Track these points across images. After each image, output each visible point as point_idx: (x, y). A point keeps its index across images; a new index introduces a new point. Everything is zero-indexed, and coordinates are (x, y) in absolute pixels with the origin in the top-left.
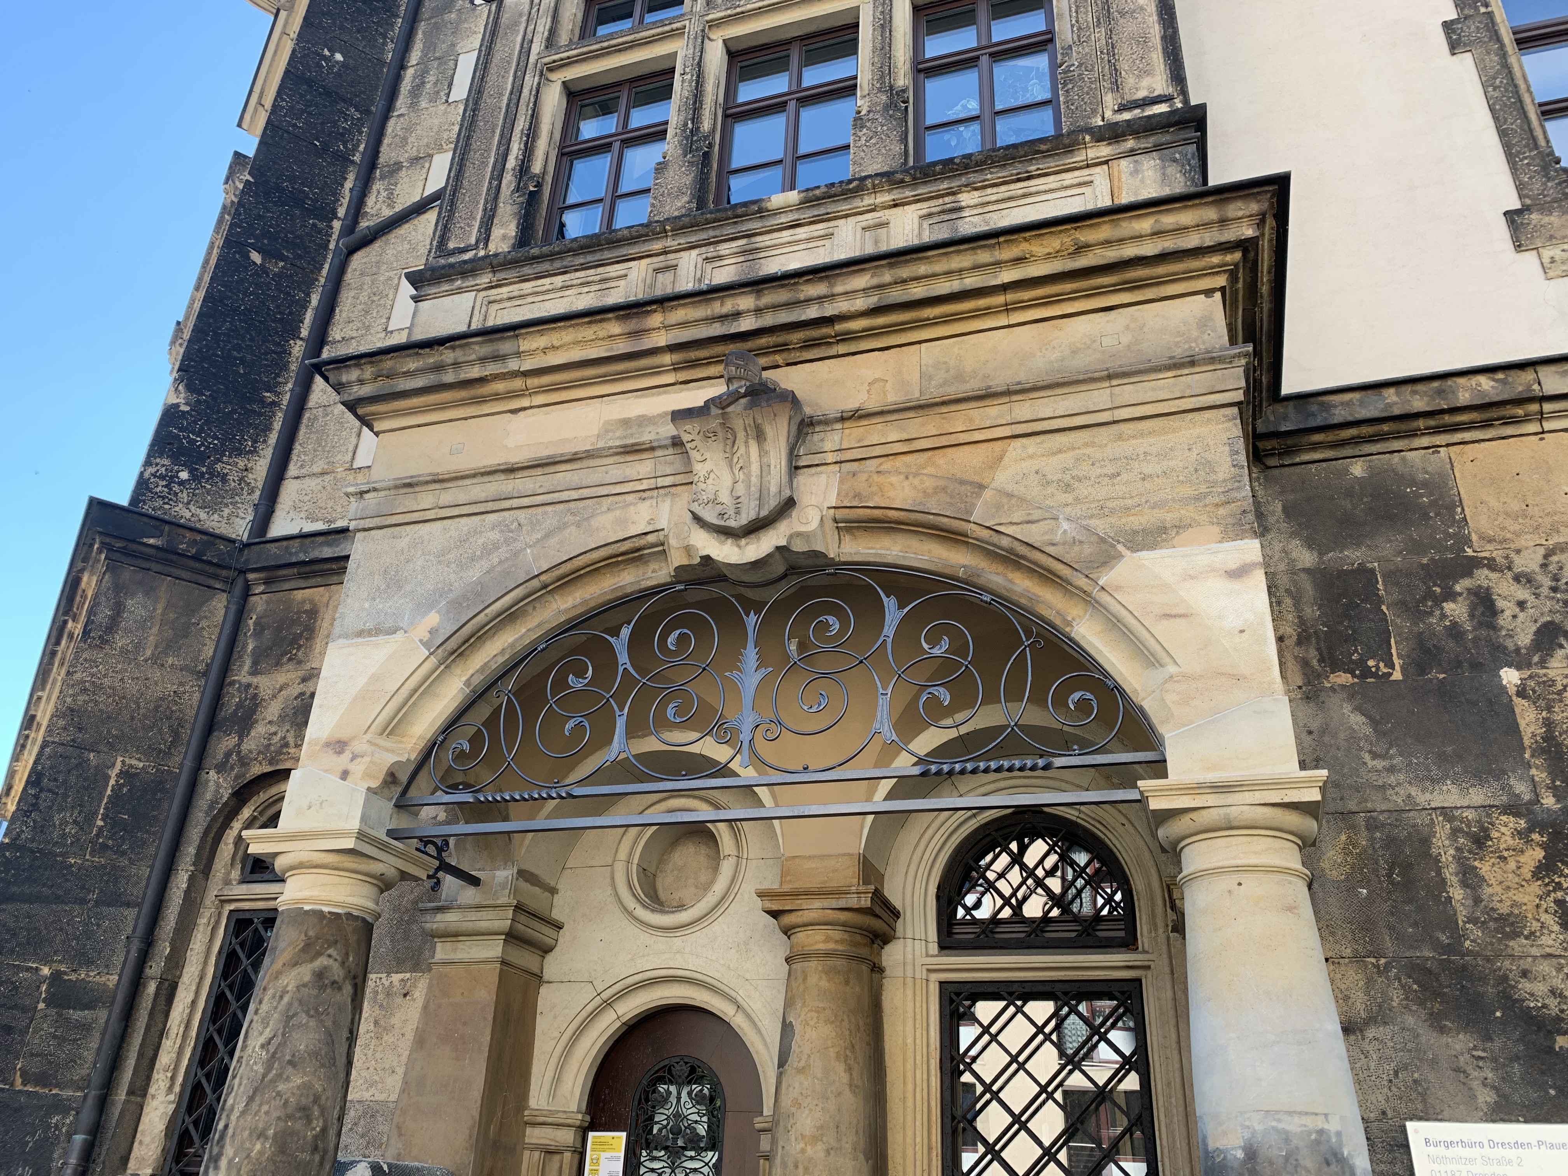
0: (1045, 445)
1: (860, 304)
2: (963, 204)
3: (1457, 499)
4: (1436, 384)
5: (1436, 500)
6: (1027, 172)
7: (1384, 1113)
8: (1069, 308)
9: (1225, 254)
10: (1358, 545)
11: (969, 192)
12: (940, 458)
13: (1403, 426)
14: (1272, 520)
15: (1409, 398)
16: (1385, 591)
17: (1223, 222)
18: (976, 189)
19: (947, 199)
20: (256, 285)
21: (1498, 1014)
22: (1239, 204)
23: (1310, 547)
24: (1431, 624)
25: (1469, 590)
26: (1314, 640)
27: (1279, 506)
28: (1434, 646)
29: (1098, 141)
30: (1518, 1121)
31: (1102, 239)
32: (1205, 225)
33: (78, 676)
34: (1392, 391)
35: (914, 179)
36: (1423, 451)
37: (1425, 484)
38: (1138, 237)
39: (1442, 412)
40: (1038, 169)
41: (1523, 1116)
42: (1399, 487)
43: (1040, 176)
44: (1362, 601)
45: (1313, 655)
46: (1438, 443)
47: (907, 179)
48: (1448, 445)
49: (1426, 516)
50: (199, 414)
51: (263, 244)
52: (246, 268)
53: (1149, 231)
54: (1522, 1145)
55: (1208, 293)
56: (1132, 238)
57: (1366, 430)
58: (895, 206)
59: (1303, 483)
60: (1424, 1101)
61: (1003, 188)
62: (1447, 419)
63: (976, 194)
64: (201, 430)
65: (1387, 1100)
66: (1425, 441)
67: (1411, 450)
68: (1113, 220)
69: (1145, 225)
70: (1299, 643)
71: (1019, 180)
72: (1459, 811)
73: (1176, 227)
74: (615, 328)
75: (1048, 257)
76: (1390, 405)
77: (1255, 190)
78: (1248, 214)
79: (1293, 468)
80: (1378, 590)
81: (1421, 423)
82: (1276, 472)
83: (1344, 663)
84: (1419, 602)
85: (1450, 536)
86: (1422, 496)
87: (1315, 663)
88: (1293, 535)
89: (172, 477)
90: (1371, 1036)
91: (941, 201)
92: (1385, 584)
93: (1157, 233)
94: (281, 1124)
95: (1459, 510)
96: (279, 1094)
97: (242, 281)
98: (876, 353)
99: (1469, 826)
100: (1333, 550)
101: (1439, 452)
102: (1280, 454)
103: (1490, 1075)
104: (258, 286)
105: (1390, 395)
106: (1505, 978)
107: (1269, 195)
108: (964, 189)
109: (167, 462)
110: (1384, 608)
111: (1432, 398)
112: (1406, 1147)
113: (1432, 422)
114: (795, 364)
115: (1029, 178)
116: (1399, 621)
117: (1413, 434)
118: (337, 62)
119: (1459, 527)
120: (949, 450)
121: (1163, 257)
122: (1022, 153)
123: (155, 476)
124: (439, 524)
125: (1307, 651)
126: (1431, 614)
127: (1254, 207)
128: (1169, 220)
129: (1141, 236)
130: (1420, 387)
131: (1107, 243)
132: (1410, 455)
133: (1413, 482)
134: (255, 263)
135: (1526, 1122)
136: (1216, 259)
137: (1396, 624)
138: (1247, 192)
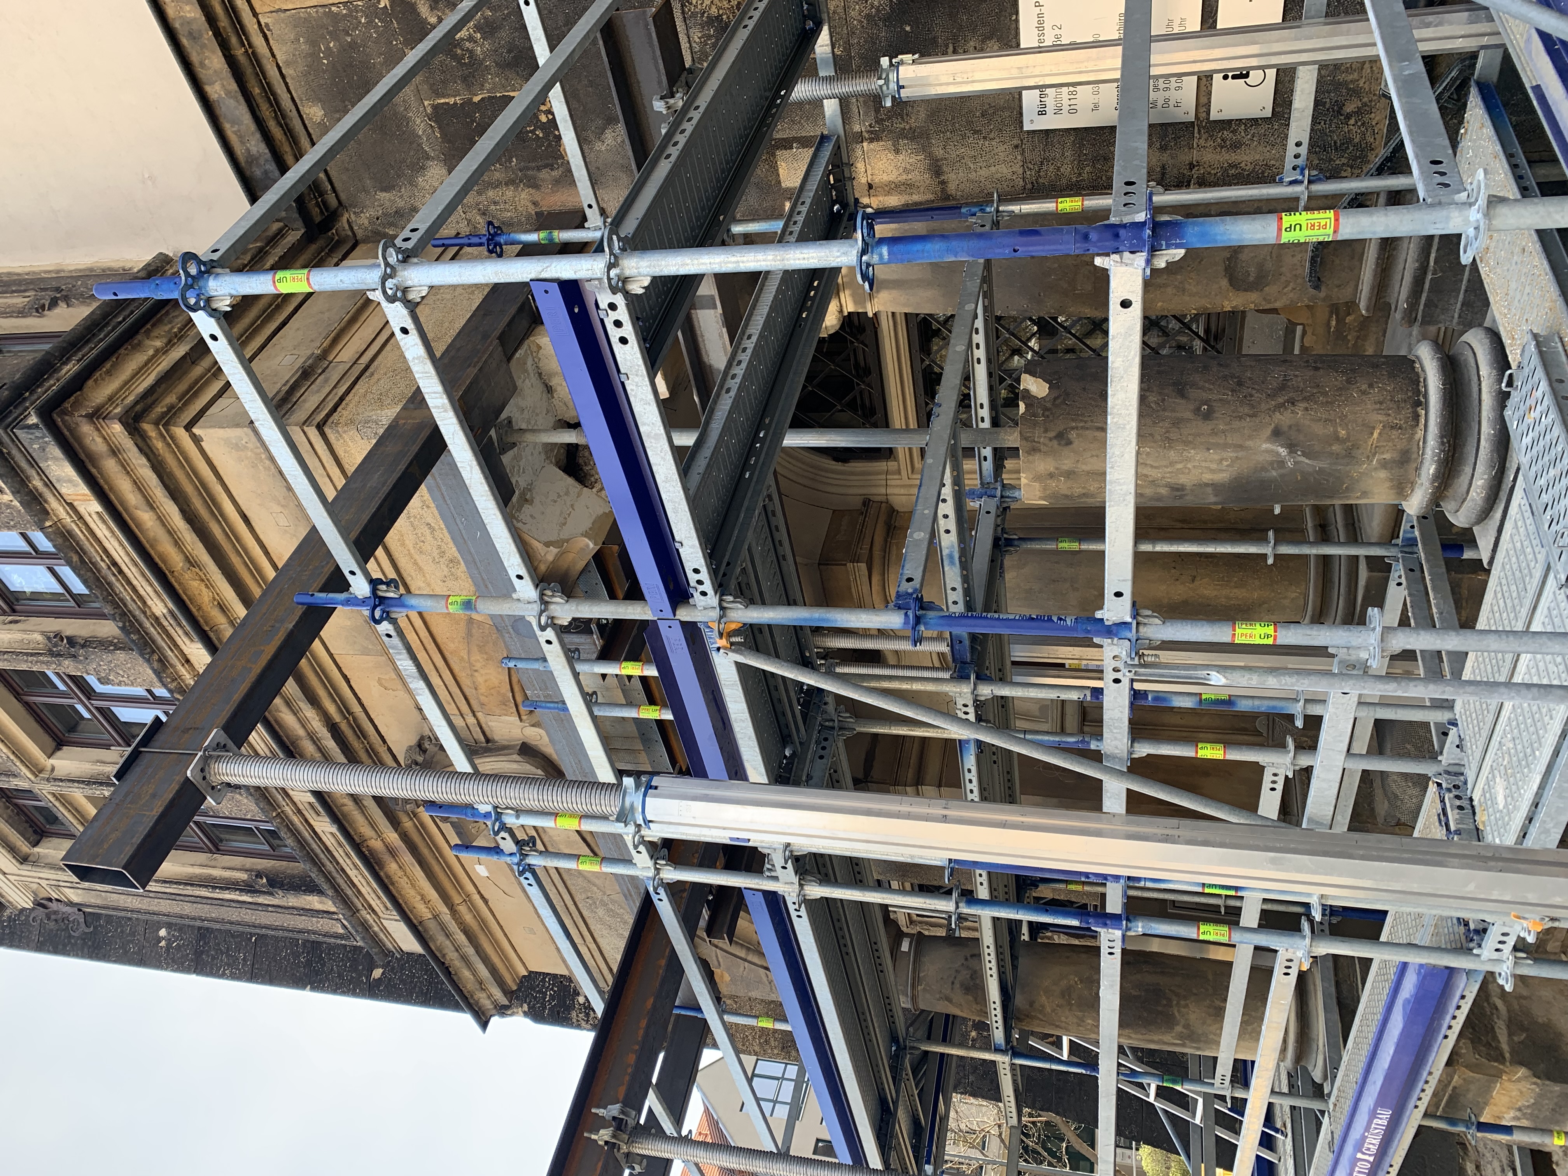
0: (413, 574)
1: (310, 713)
2: (165, 611)
3: (321, 10)
4: (185, 41)
5: (330, 33)
6: (109, 568)
7: (1016, 147)
8: (257, 552)
9: (150, 438)
10: (408, 120)
11: (150, 608)
12: (449, 647)
13: (249, 71)
14: (401, 204)
15: (211, 72)
16: (455, 96)
17: (115, 452)
18: (144, 603)
19: (165, 623)
20: (402, 969)
21: (908, 28)
22: (88, 441)
23: (423, 168)
24: (483, 52)
25: (432, 9)
26: (530, 173)
27: (383, 195)
28: (509, 52)
29: (48, 513)
30: (1017, 21)
31: (176, 550)
32: (125, 467)
33: (757, 1048)
34: (208, 89)
35: (153, 652)
36: (271, 42)
37: (313, 43)
38: (162, 520)
39: (218, 34)
40: (102, 560)
41: (1011, 15)
42: (324, 72)
43: (109, 555)
44: (473, 121)
45: (544, 174)
46: (256, 26)
47: (156, 657)
48: (255, 14)
49: (353, 45)
50: (527, 996)
51: (363, 969)
52: (389, 980)
53: (151, 513)
54: (1039, 22)
55: (197, 440)
56: (164, 525)
57: (265, 111)
58: (188, 661)
59: (347, 170)
60: (1003, 109)
61: (135, 582)
62: (224, 22)
63: (149, 602)
64: (540, 992)
65: (1004, 143)
66: (258, 41)
67: (273, 55)
68: (151, 546)
69: (146, 518)
70: (536, 187)
71: (121, 571)
72: (694, 45)
73: (137, 492)
74: (392, 867)
75: (209, 585)
76: (228, 93)
77: (66, 433)
78: (96, 433)
79: (334, 180)
80: (455, 103)
81: (239, 52)
82: (343, 196)
83: (550, 145)
84: (459, 62)
85: (370, 22)
86: (328, 48)
87: (555, 173)
88: (412, 183)
89: (585, 1008)
90: (942, 152)
91: (169, 628)
92: (448, 96)
93: (151, 505)
94: (1074, 1007)
95: (333, 8)
96: (1053, 1011)
97: (402, 981)
98: (352, 683)
99: (709, 37)
100: (420, 145)
101: (267, 25)
102: (321, 195)
103: (972, 43)
104: (402, 968)
105: (215, 91)
106: (868, 17)
107: (67, 418)
108: (148, 613)
109: (574, 1014)
110: (476, 99)
111: (203, 46)
112: (1047, 132)
113: (234, 40)
114: (382, 737)
115: (115, 564)
116: (487, 86)
117: (254, 57)
118: (169, 933)
119: (357, 12)
120: (439, 640)
121: (175, 494)
122: (89, 574)
123: (588, 1021)
124: (599, 940)
125: (543, 180)
126: (471, 52)
127: (86, 429)
128: (131, 497)
129: (159, 518)
130: (194, 58)
131: (177, 543)
132: (280, 58)
133: (314, 55)
134: (383, 974)
135: (1017, 13)
136: (159, 445)
137: (492, 88)
138: (71, 440)
